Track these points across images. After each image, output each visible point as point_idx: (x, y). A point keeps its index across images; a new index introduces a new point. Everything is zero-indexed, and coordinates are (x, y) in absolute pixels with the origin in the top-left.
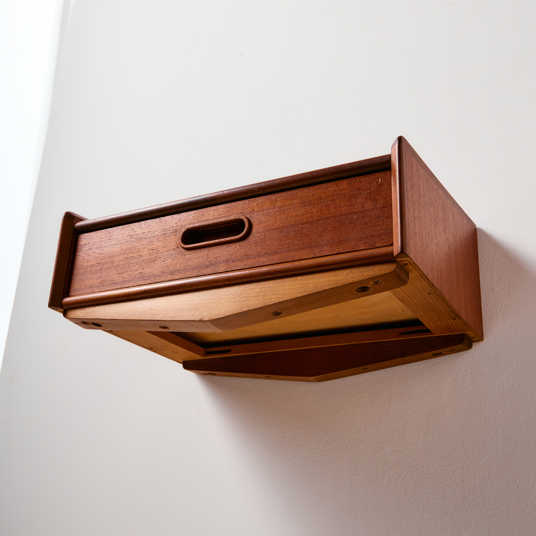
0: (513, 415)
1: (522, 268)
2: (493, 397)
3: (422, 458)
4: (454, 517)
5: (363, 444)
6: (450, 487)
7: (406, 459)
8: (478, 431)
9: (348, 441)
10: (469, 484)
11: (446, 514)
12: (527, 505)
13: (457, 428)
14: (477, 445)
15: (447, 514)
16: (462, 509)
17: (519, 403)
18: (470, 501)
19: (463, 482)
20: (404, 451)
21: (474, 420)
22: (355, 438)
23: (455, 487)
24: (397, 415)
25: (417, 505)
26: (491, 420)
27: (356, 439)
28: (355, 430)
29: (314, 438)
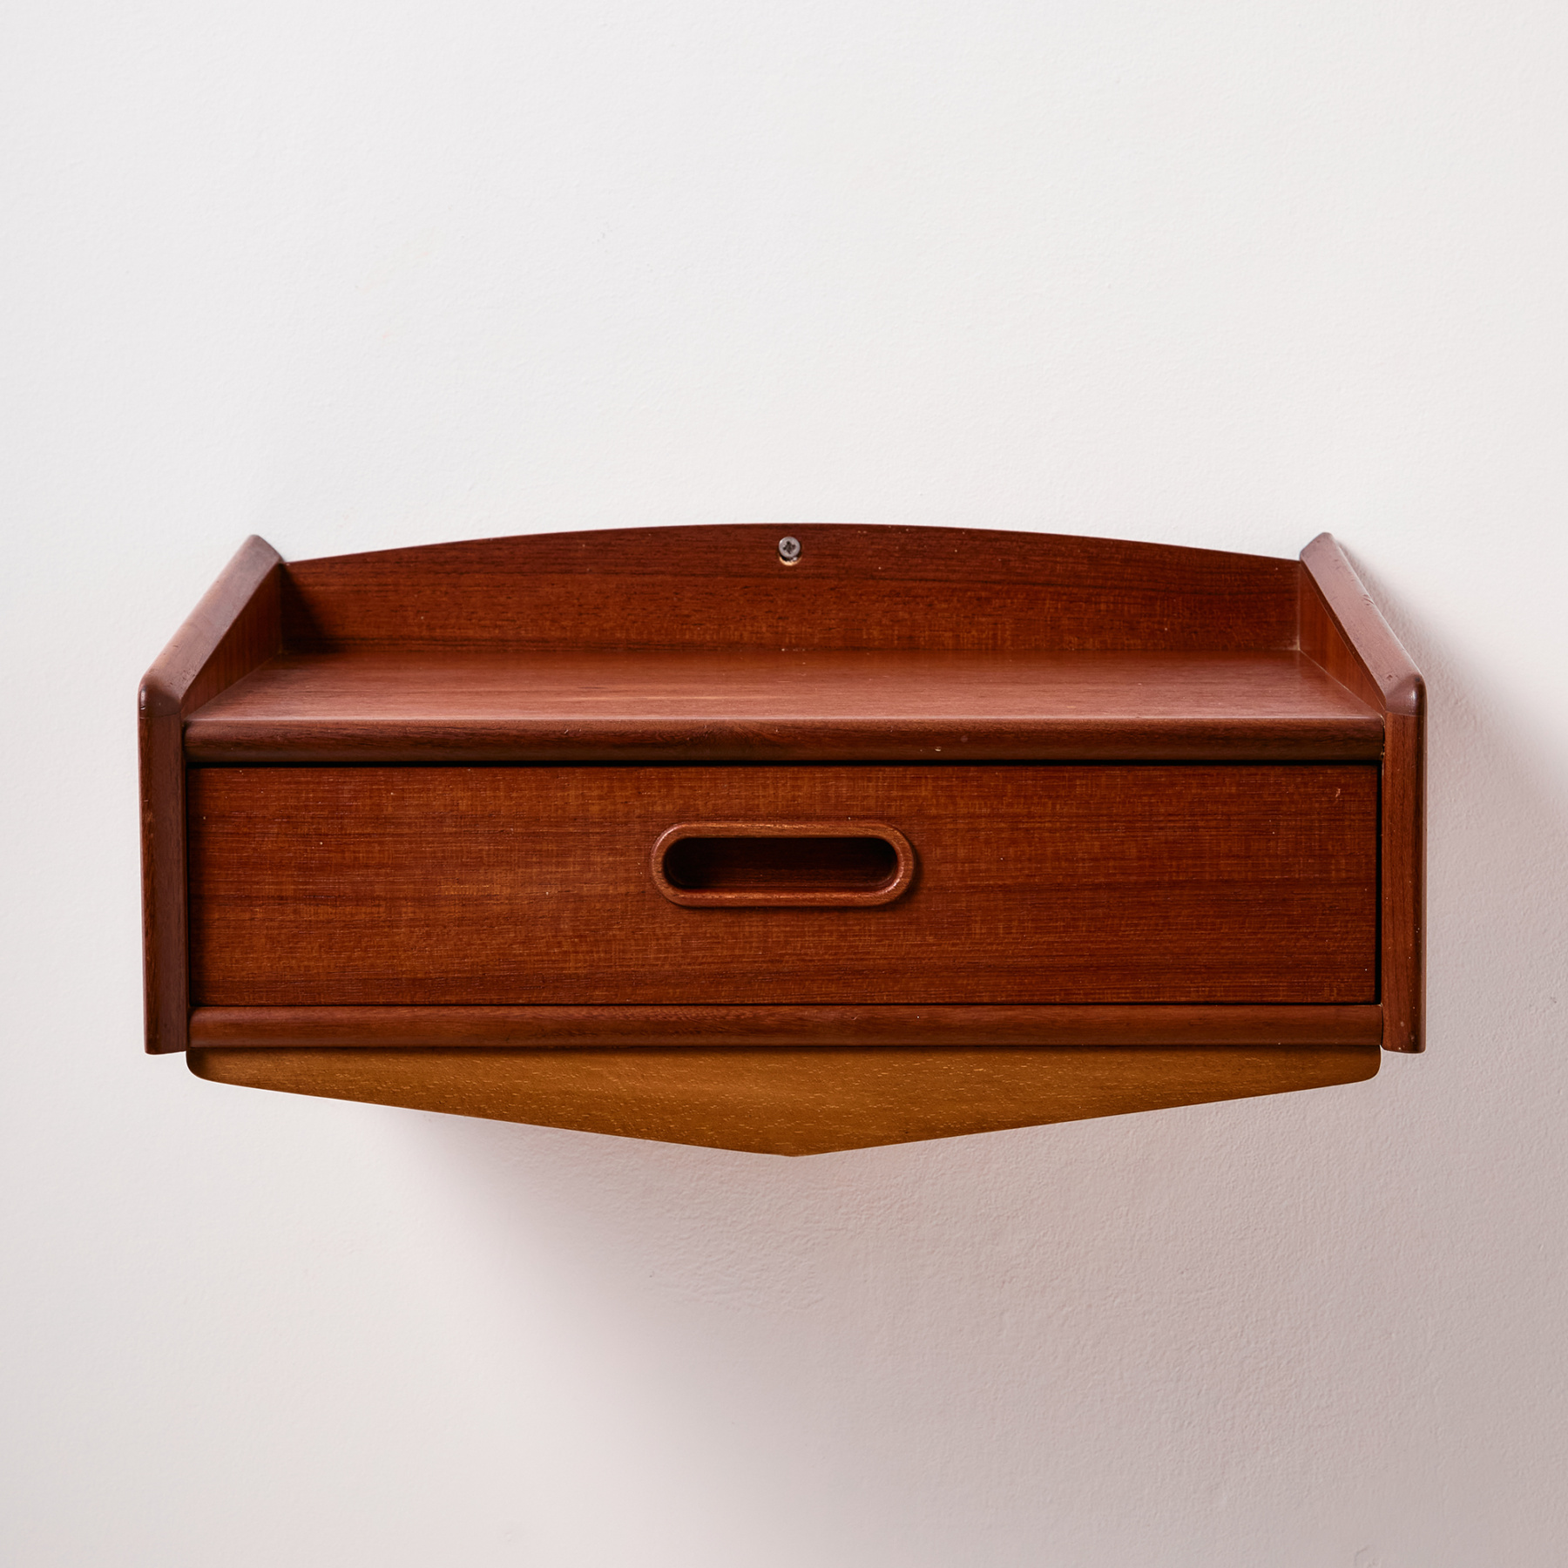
0: (1396, 1151)
1: (1459, 704)
2: (1344, 1097)
3: (1122, 1267)
4: (1209, 1432)
5: (934, 1222)
6: (1202, 1349)
7: (1071, 1269)
8: (1291, 1196)
9: (882, 1211)
10: (1257, 1343)
11: (1186, 1423)
12: (1414, 1397)
13: (1231, 1185)
14: (1286, 1234)
15: (1189, 1423)
16: (1233, 1409)
17: (1414, 1120)
18: (1257, 1388)
19: (1241, 1335)
20: (1067, 1247)
21: (1284, 1162)
22: (905, 1202)
23: (1217, 1351)
24: (1046, 1138)
25: (1102, 1400)
26: (1333, 1164)
27: (908, 1205)
28: (905, 1178)
29: (764, 1196)
